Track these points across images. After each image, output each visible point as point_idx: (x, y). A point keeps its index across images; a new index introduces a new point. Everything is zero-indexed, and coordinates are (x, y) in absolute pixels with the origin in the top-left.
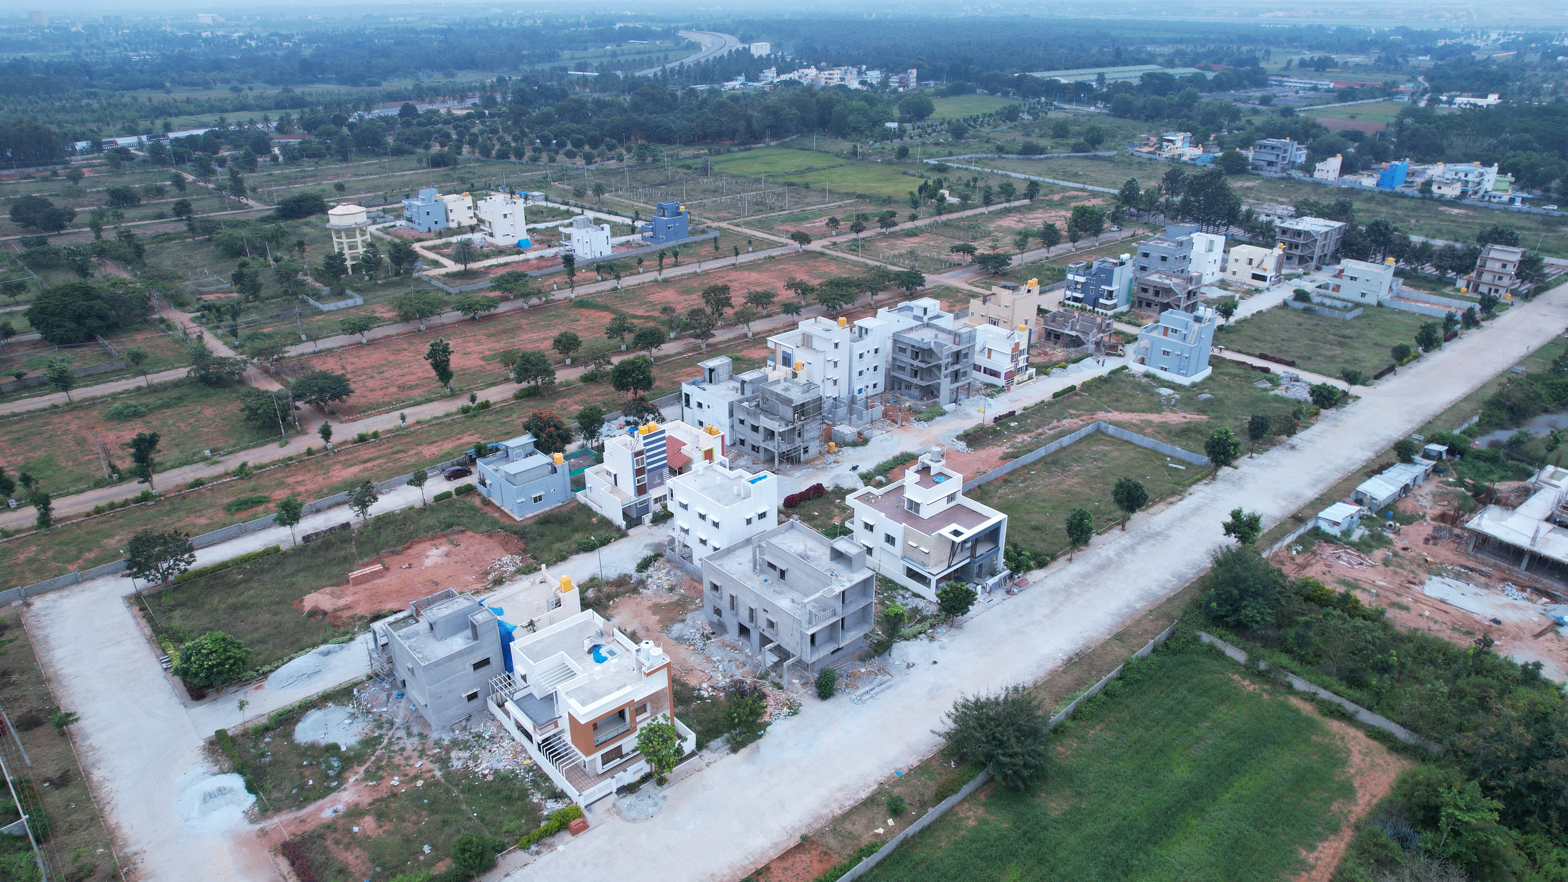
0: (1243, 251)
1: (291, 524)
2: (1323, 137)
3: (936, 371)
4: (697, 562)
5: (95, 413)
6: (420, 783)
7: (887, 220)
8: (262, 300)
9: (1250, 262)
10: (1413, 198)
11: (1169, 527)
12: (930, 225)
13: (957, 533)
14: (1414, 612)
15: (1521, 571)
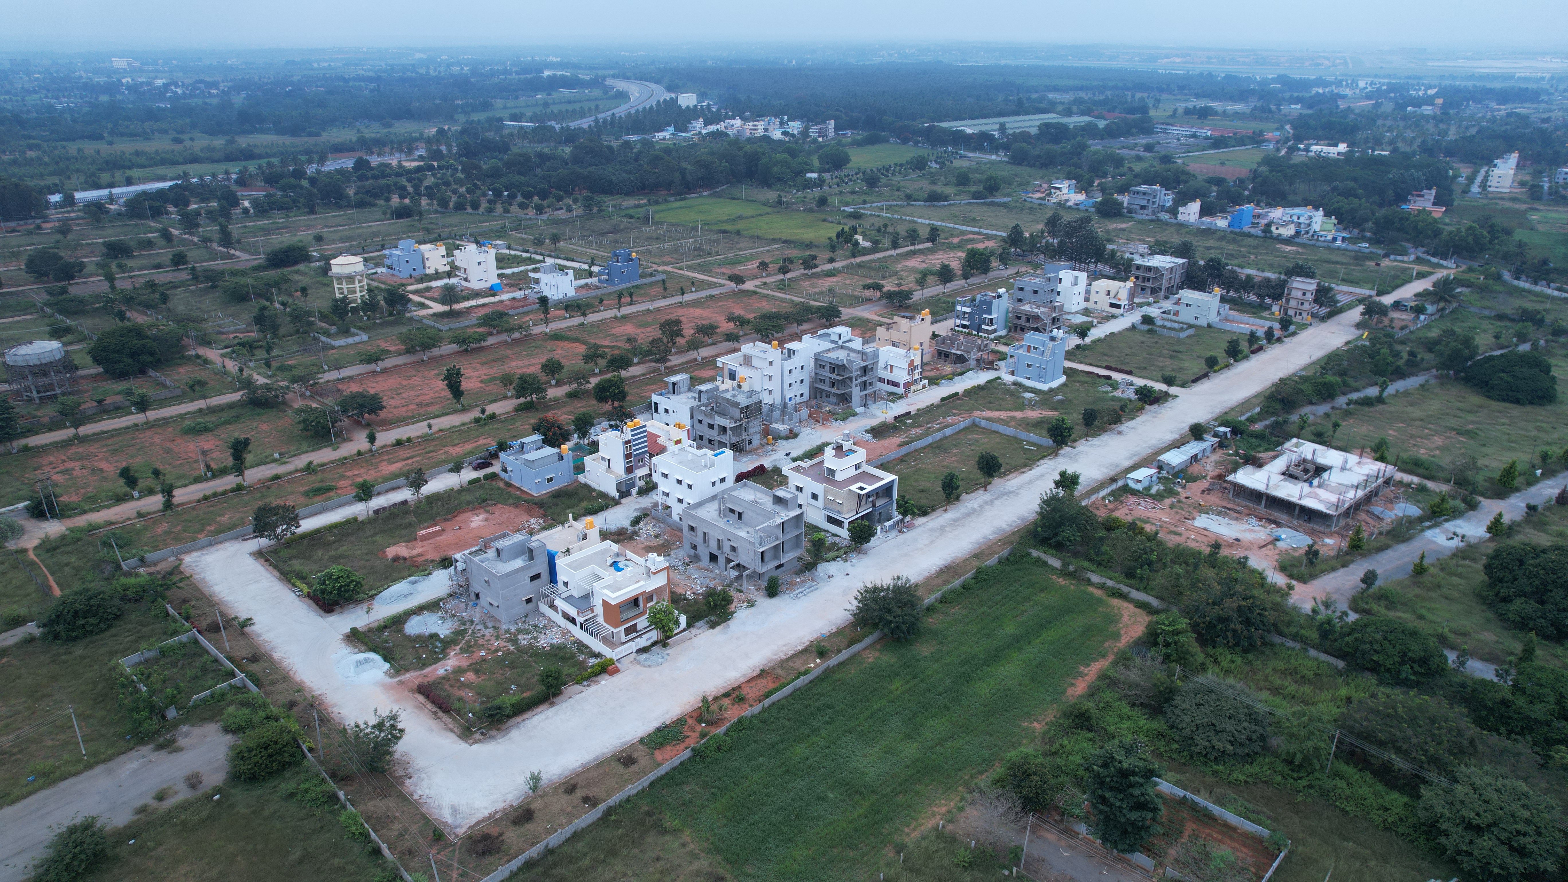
0: (1103, 284)
1: (366, 500)
2: (1191, 183)
3: (848, 381)
4: (676, 517)
5: (170, 430)
6: (500, 653)
7: (809, 263)
8: (280, 339)
9: (1109, 293)
10: (1257, 237)
11: (1019, 488)
12: (846, 267)
13: (861, 488)
14: (1184, 537)
15: (1262, 509)
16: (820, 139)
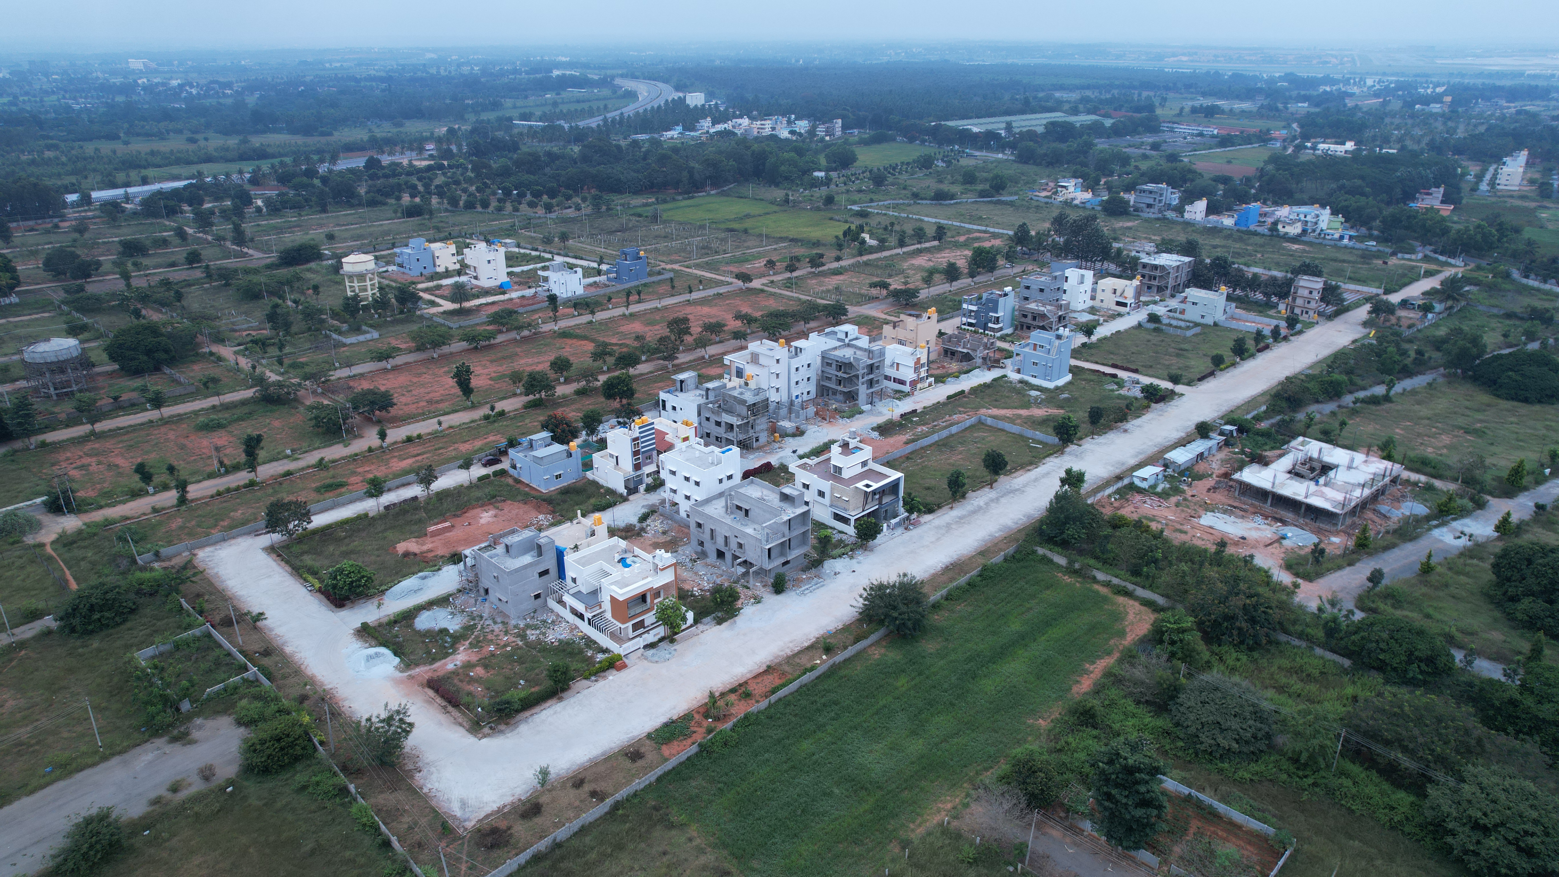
0: (1109, 283)
1: (377, 496)
2: (1198, 181)
3: (855, 379)
4: (683, 514)
5: (184, 426)
6: (509, 649)
7: (816, 261)
8: (292, 336)
9: (1115, 291)
10: (1263, 235)
11: (1025, 486)
12: (853, 265)
13: (868, 486)
14: (1189, 535)
15: (1267, 507)
16: (827, 138)
